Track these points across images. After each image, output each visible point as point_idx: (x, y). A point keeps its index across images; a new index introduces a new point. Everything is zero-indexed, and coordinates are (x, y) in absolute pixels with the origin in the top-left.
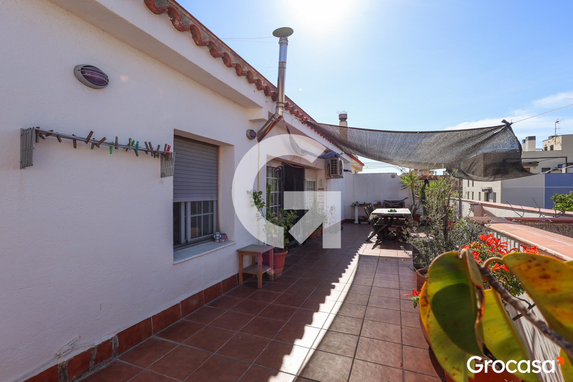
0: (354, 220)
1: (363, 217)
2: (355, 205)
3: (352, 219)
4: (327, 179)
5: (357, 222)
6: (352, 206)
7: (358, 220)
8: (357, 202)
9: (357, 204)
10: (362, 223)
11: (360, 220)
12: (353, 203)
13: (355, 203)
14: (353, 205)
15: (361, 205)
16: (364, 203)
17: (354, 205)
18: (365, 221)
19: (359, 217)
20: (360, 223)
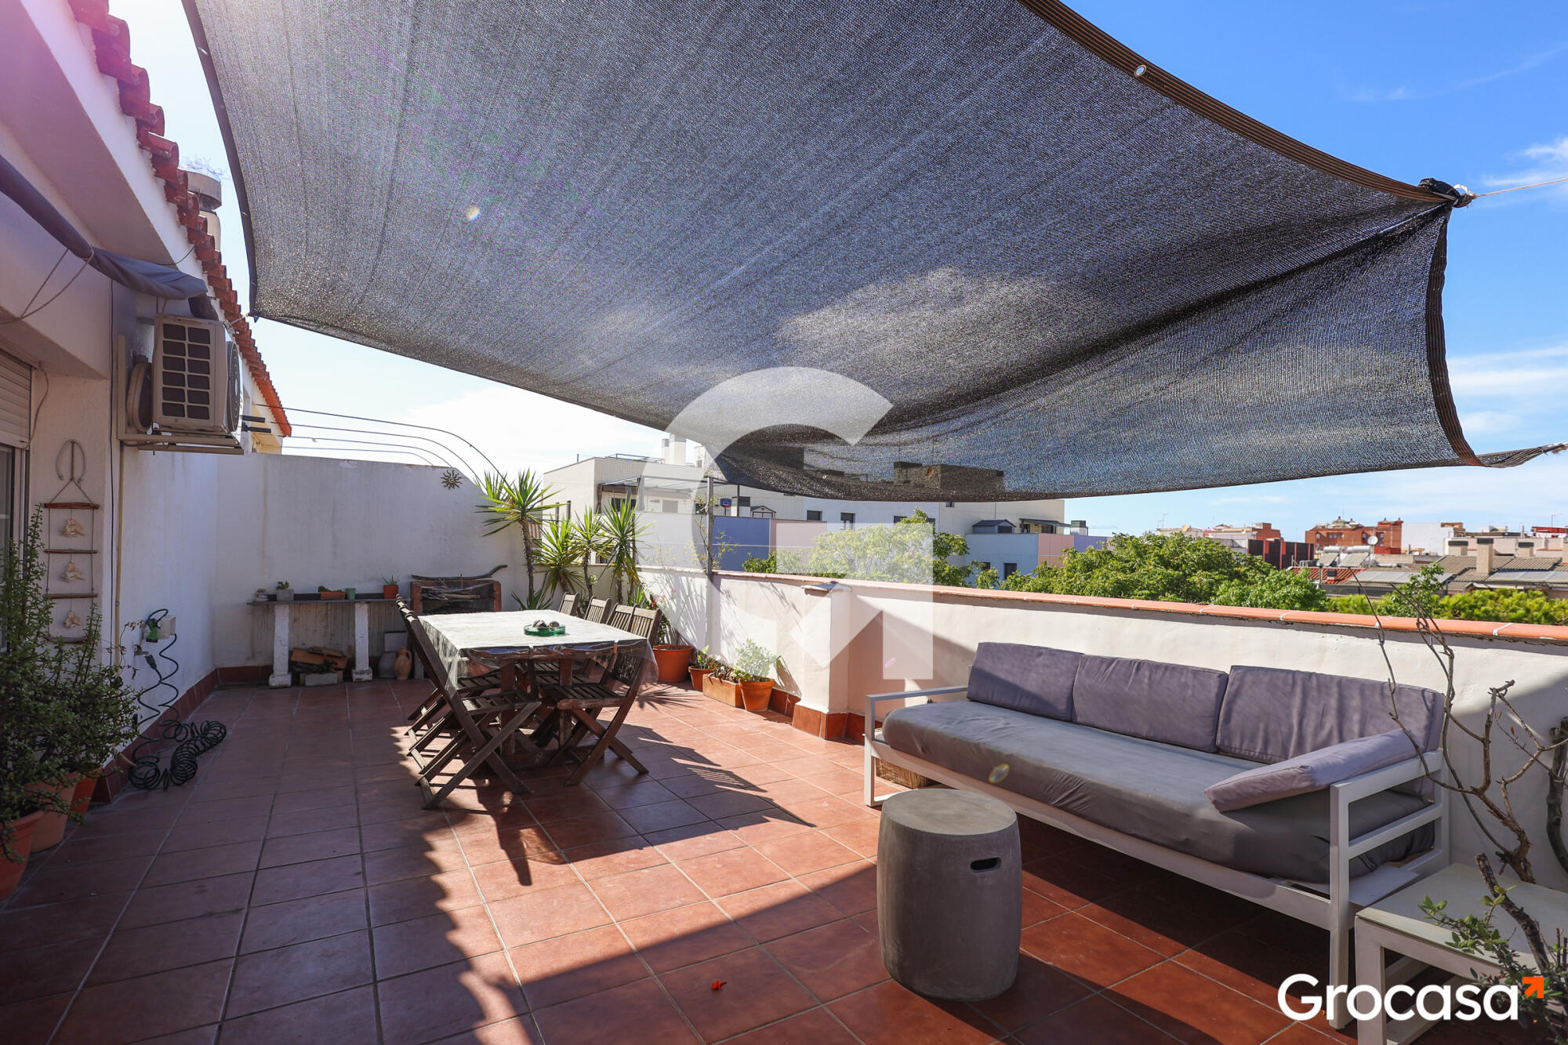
0: (269, 670)
1: (314, 652)
2: (272, 598)
3: (251, 664)
4: (122, 444)
5: (281, 676)
6: (254, 604)
7: (291, 670)
8: (282, 586)
9: (281, 595)
10: (311, 680)
11: (296, 668)
12: (261, 591)
13: (271, 591)
14: (263, 599)
15: (301, 598)
16: (321, 589)
17: (267, 602)
18: (328, 671)
19: (291, 653)
20: (296, 681)
